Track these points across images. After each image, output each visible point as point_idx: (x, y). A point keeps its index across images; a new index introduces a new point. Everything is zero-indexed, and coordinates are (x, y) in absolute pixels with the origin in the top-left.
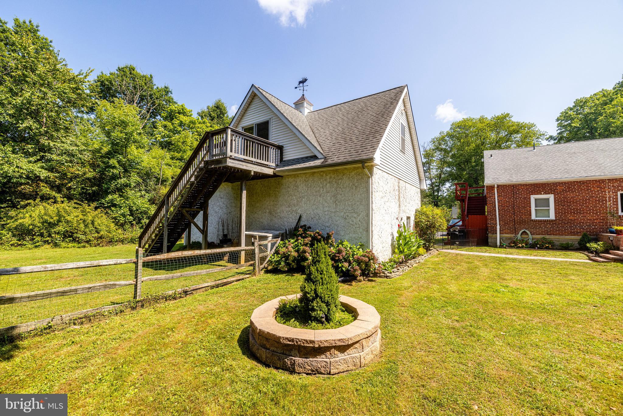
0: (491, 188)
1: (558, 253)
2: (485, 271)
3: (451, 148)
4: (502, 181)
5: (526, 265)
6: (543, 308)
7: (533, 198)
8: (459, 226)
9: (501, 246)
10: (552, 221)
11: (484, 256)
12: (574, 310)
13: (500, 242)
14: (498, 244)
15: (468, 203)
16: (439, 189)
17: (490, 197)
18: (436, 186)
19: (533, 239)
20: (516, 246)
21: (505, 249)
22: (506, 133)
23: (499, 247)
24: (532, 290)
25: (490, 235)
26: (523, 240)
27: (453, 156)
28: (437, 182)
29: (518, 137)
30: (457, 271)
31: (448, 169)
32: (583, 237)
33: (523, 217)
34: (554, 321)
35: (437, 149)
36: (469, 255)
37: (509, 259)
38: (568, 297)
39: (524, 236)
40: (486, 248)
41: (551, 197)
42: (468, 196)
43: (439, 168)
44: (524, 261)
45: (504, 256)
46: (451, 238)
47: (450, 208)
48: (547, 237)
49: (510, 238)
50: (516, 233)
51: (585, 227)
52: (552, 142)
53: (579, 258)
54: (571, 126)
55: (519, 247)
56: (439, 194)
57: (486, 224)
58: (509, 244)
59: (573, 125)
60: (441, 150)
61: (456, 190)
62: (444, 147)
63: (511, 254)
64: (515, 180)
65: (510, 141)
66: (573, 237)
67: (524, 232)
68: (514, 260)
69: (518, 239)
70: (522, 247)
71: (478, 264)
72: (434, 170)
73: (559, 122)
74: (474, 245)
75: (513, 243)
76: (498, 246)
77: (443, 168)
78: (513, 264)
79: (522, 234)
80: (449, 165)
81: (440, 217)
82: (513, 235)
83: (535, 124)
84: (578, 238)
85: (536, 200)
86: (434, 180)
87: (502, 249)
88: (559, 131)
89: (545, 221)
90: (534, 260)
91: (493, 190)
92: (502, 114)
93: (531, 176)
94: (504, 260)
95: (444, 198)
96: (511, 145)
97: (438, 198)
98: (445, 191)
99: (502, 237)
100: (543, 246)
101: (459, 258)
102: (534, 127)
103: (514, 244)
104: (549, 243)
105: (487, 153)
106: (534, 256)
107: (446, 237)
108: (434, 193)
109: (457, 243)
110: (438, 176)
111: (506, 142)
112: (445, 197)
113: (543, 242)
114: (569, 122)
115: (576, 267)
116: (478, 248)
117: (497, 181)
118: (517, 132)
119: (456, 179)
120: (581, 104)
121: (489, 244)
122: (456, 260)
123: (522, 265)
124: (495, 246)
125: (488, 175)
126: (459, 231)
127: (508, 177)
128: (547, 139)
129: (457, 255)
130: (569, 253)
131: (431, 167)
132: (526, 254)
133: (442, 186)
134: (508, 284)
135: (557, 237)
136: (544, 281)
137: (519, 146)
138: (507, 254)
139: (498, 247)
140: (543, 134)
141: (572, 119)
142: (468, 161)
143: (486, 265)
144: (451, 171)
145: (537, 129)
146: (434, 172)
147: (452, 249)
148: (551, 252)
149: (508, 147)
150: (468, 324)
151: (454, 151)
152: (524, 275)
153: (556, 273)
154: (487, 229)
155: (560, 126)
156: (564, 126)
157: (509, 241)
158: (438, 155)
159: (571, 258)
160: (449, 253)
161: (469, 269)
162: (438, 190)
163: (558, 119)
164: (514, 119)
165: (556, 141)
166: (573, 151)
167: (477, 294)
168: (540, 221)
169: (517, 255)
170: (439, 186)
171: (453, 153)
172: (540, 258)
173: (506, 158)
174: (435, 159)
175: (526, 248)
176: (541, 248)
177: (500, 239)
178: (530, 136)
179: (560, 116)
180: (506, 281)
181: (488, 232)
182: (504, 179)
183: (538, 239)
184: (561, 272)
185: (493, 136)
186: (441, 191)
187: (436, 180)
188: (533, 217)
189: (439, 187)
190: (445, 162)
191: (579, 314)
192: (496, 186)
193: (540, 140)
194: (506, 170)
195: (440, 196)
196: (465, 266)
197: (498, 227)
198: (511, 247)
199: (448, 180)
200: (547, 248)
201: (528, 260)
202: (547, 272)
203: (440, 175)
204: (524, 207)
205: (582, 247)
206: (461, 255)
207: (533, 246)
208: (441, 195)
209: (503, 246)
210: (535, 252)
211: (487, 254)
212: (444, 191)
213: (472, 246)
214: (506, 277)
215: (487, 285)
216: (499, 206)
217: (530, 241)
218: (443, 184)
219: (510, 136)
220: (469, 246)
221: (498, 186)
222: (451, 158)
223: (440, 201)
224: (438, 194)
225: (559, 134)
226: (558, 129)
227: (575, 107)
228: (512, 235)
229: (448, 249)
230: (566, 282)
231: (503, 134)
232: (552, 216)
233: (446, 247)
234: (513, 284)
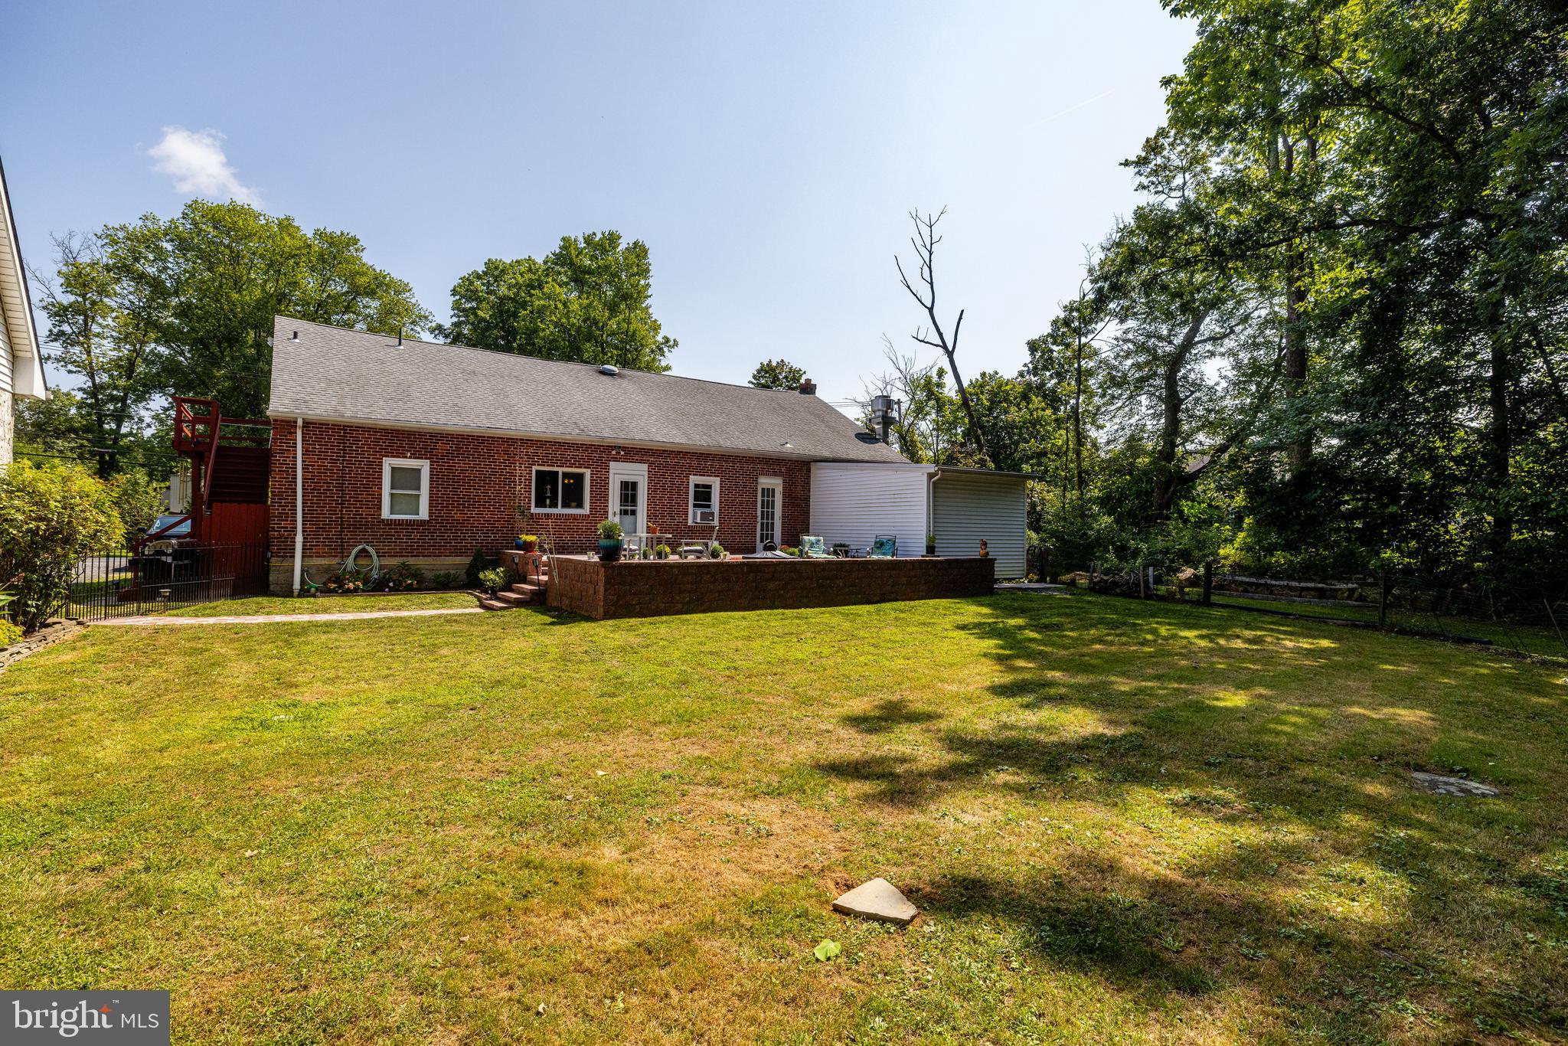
0: (287, 426)
1: (429, 597)
2: (240, 671)
3: (178, 281)
4: (318, 412)
5: (353, 635)
6: (371, 743)
7: (388, 463)
8: (178, 537)
9: (304, 593)
10: (422, 523)
11: (246, 626)
12: (436, 727)
13: (303, 582)
14: (297, 586)
15: (215, 463)
16: (123, 410)
17: (282, 452)
18: (113, 399)
19: (381, 567)
20: (340, 588)
21: (312, 600)
22: (345, 289)
23: (299, 596)
24: (355, 700)
25: (274, 562)
26: (358, 572)
27: (183, 312)
28: (116, 388)
29: (372, 306)
30: (143, 687)
31: (163, 350)
32: (475, 559)
33: (363, 511)
34: (389, 769)
35: (123, 269)
36: (201, 626)
37: (315, 625)
38: (429, 701)
39: (361, 561)
40: (260, 599)
41: (425, 466)
42: (216, 441)
43: (126, 338)
44: (353, 625)
45: (306, 618)
46: (145, 577)
47: (164, 480)
48: (411, 561)
49: (327, 569)
50: (343, 553)
51: (480, 537)
52: (441, 340)
53: (463, 605)
54: (476, 315)
55: (347, 592)
56: (124, 430)
57: (266, 529)
58: (325, 584)
59: (480, 313)
60: (140, 278)
61: (179, 420)
62: (151, 271)
63: (326, 611)
64: (348, 414)
65: (354, 313)
66: (458, 560)
67: (364, 550)
68: (328, 627)
69: (349, 569)
70: (356, 590)
71: (223, 651)
72: (105, 342)
73: (458, 297)
74: (225, 596)
75: (334, 583)
76: (296, 592)
77: (143, 343)
78: (324, 637)
79: (357, 556)
80: (168, 336)
81: (98, 506)
82: (338, 560)
83: (411, 285)
84: (466, 560)
85: (394, 470)
86: (105, 378)
87: (305, 600)
88: (455, 319)
89: (409, 523)
90: (376, 620)
91: (291, 433)
92: (342, 234)
93: (388, 410)
94: (304, 629)
95: (142, 444)
96: (356, 322)
97: (116, 441)
98: (148, 420)
99: (309, 567)
100: (401, 583)
101: (162, 640)
102: (408, 294)
103: (334, 585)
104: (414, 576)
105: (283, 325)
106: (380, 609)
107: (129, 575)
108: (100, 422)
109: (166, 592)
110: (120, 367)
111: (344, 313)
112: (149, 441)
113: (401, 575)
114: (474, 304)
115: (456, 627)
116: (236, 604)
117: (305, 410)
118: (371, 294)
119: (190, 386)
120: (495, 271)
121: (272, 587)
122: (151, 648)
123: (346, 639)
124: (288, 593)
125: (281, 388)
126: (176, 555)
127: (333, 403)
128: (432, 331)
129: (157, 631)
130: (449, 595)
131: (95, 329)
132: (362, 607)
133: (137, 401)
134: (298, 698)
135: (430, 560)
136: (387, 672)
137: (371, 330)
138: (317, 612)
139: (296, 594)
140: (426, 318)
141: (479, 300)
142: (232, 339)
143: (248, 652)
144: (170, 360)
145: (413, 301)
146: (105, 349)
147: (145, 614)
148: (415, 598)
149: (349, 326)
150: (138, 864)
151: (190, 296)
152: (345, 664)
153: (415, 647)
154: (267, 546)
155: (458, 309)
156: (464, 310)
157: (326, 577)
158: (125, 294)
159: (450, 608)
160: (131, 628)
161: (190, 671)
162: (120, 417)
163: (454, 290)
164: (367, 258)
165: (449, 341)
166: (471, 368)
167: (197, 749)
168: (400, 523)
169: (340, 611)
170: (123, 400)
171: (183, 299)
172: (392, 614)
173: (334, 351)
174: (113, 304)
175: (363, 591)
176: (396, 590)
177: (303, 571)
178: (399, 314)
179: (460, 286)
180: (294, 691)
181: (269, 554)
182: (323, 407)
183: (391, 569)
184: (426, 642)
185: (309, 283)
186: (131, 418)
187: (111, 376)
188: (386, 513)
189: (125, 406)
190: (152, 324)
191: (443, 735)
192: (300, 422)
193: (418, 329)
194: (330, 381)
195: (126, 436)
196: (178, 662)
197: (299, 538)
198: (327, 592)
199: (161, 388)
200: (409, 589)
201: (362, 621)
202: (398, 648)
203: (132, 365)
204: (367, 487)
205: (470, 582)
206: (173, 630)
207: (380, 586)
208: (131, 434)
209: (308, 591)
210: (382, 600)
211: (261, 619)
212: (141, 420)
213: (218, 597)
214: (300, 679)
215: (236, 713)
216: (304, 478)
217: (375, 575)
218: (141, 398)
219: (354, 299)
220: (208, 599)
221: (307, 424)
222: (176, 315)
223: (127, 451)
224: (119, 426)
225: (455, 325)
226: (452, 313)
227: (486, 273)
228: (334, 561)
229: (130, 614)
230: (431, 665)
231: (338, 287)
232: (424, 514)
233: (122, 609)
234: (307, 696)
